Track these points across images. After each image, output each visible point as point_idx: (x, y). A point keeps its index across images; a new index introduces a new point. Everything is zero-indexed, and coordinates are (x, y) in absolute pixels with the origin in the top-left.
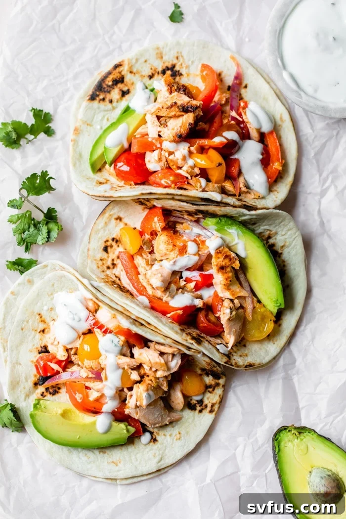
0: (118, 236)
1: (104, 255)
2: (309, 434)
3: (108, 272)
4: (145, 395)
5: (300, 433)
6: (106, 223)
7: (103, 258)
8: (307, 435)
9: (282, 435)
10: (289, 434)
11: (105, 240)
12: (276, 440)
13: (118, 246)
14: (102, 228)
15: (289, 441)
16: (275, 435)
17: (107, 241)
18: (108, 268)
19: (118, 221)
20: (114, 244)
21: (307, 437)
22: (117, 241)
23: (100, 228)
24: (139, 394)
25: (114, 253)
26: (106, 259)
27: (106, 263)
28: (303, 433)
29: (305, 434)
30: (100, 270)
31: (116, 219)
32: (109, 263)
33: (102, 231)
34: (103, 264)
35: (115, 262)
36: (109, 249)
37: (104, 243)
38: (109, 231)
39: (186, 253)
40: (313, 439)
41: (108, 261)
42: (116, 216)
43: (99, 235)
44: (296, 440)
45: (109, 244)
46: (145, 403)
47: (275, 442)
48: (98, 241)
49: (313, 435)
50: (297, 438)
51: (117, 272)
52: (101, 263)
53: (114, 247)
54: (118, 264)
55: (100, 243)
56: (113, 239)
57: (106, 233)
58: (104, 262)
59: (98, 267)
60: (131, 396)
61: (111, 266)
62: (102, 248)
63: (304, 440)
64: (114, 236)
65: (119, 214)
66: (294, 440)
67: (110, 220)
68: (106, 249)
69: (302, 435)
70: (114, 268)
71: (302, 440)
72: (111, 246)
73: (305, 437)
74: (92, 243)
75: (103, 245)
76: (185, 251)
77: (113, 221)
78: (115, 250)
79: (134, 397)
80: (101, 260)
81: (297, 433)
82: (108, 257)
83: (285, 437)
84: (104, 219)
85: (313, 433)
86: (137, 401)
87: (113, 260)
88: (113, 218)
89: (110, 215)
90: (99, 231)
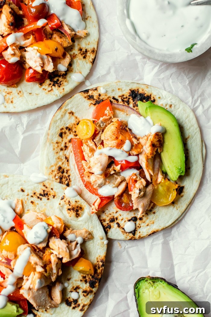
0: (70, 126)
1: (60, 139)
2: (161, 283)
3: (61, 153)
4: (37, 281)
5: (154, 282)
6: (62, 115)
7: (59, 141)
8: (159, 284)
9: (140, 284)
10: (146, 283)
11: (61, 128)
12: (137, 288)
13: (70, 133)
14: (59, 119)
15: (146, 288)
16: (136, 284)
17: (63, 129)
18: (62, 149)
19: (71, 114)
20: (67, 131)
21: (160, 286)
22: (69, 130)
23: (58, 118)
24: (34, 279)
25: (66, 138)
26: (60, 142)
27: (61, 145)
28: (157, 282)
29: (158, 283)
30: (55, 151)
31: (70, 113)
32: (63, 145)
33: (59, 121)
34: (58, 146)
35: (67, 145)
36: (63, 135)
37: (60, 130)
38: (64, 121)
39: (121, 147)
40: (163, 286)
41: (62, 143)
42: (69, 111)
43: (57, 124)
44: (151, 287)
45: (63, 131)
46: (36, 286)
47: (136, 290)
48: (56, 129)
49: (163, 283)
50: (152, 286)
51: (68, 153)
52: (56, 145)
53: (67, 134)
54: (69, 146)
55: (57, 130)
56: (67, 128)
57: (62, 123)
58: (59, 145)
59: (54, 149)
60: (27, 280)
61: (64, 149)
62: (59, 134)
63: (157, 288)
64: (67, 126)
65: (71, 110)
66: (150, 288)
67: (65, 114)
68: (61, 135)
69: (156, 284)
70: (65, 150)
71: (156, 287)
72: (65, 133)
73: (158, 285)
74: (51, 130)
75: (59, 132)
76: (121, 146)
77: (67, 115)
78: (68, 135)
79: (29, 282)
80: (57, 143)
81: (152, 283)
82: (62, 141)
83: (144, 285)
84: (61, 113)
85: (164, 282)
86: (31, 284)
87: (66, 143)
88: (67, 113)
89: (66, 110)
90: (57, 121)
